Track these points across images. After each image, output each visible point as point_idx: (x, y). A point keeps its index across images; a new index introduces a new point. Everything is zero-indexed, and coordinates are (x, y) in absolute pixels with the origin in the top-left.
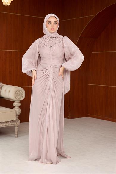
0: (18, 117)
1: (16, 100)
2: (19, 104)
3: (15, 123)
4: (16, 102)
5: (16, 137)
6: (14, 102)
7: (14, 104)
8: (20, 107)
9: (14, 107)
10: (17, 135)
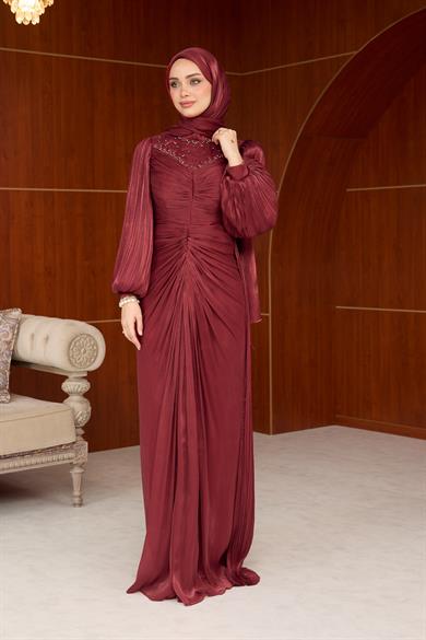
0: (82, 432)
1: (72, 369)
2: (85, 386)
3: (71, 455)
4: (71, 376)
5: (75, 505)
6: (67, 377)
7: (67, 386)
8: (86, 395)
9: (66, 396)
10: (80, 497)
